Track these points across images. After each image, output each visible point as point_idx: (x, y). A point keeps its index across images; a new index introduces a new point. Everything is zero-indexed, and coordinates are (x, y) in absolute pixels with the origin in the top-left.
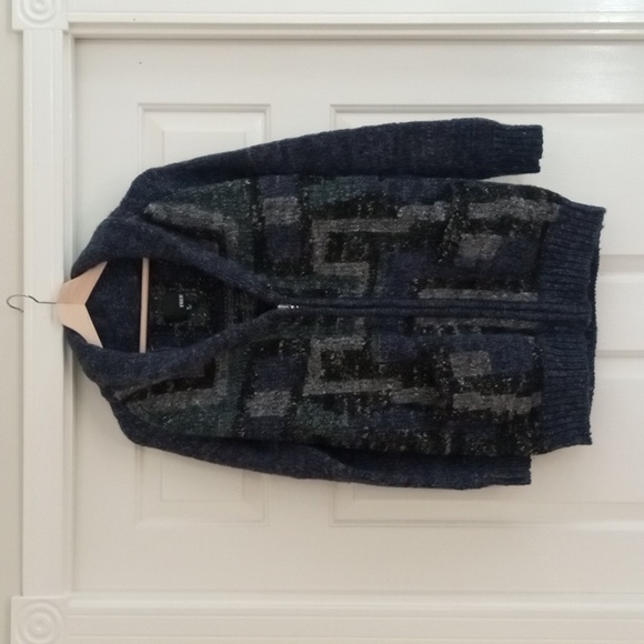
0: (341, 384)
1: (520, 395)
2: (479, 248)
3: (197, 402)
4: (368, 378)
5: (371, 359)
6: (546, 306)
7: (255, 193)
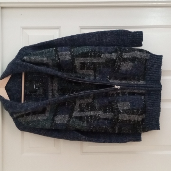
0: (85, 113)
1: (139, 115)
2: (126, 67)
3: (39, 118)
4: (93, 111)
5: (94, 105)
6: (148, 86)
7: (57, 51)
